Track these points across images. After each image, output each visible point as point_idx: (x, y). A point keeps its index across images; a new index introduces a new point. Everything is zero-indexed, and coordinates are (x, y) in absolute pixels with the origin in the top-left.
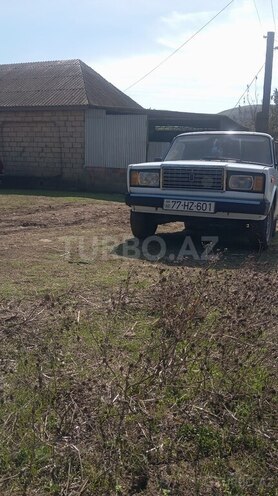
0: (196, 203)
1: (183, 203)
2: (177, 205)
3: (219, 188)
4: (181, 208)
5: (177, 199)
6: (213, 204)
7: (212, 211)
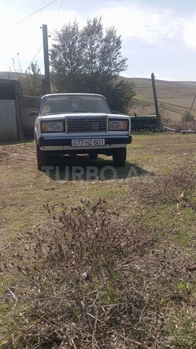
0: (93, 140)
1: (85, 140)
2: (81, 142)
3: (104, 130)
4: (84, 144)
5: (80, 139)
6: (104, 140)
7: (104, 144)
